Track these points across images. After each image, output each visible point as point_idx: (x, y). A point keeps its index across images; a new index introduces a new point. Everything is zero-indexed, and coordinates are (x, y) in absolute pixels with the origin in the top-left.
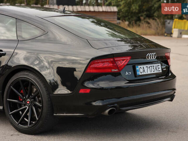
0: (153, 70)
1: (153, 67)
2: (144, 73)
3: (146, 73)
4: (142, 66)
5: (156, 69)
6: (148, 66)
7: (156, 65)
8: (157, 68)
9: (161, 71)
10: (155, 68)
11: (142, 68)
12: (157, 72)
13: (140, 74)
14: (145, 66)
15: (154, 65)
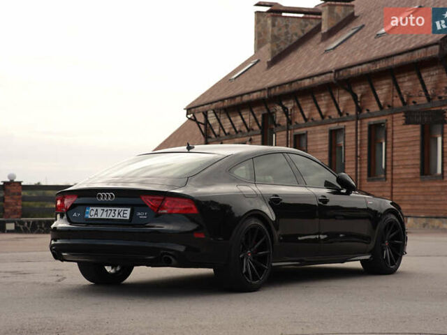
0: (112, 214)
1: (113, 211)
2: (96, 217)
3: (99, 217)
4: (95, 209)
5: (119, 214)
6: (106, 209)
7: (121, 209)
8: (122, 214)
9: (128, 218)
10: (117, 213)
11: (95, 210)
12: (119, 217)
13: (90, 217)
14: (100, 209)
15: (117, 209)
